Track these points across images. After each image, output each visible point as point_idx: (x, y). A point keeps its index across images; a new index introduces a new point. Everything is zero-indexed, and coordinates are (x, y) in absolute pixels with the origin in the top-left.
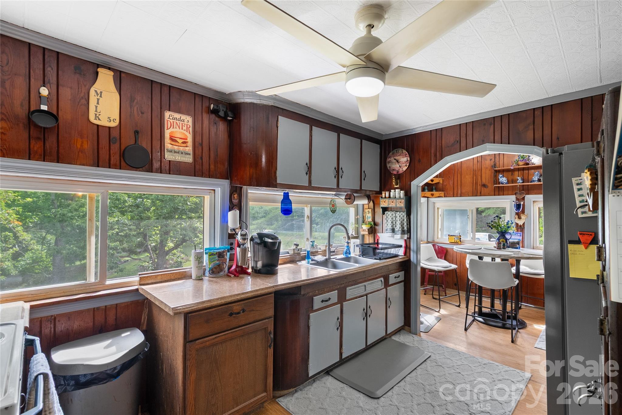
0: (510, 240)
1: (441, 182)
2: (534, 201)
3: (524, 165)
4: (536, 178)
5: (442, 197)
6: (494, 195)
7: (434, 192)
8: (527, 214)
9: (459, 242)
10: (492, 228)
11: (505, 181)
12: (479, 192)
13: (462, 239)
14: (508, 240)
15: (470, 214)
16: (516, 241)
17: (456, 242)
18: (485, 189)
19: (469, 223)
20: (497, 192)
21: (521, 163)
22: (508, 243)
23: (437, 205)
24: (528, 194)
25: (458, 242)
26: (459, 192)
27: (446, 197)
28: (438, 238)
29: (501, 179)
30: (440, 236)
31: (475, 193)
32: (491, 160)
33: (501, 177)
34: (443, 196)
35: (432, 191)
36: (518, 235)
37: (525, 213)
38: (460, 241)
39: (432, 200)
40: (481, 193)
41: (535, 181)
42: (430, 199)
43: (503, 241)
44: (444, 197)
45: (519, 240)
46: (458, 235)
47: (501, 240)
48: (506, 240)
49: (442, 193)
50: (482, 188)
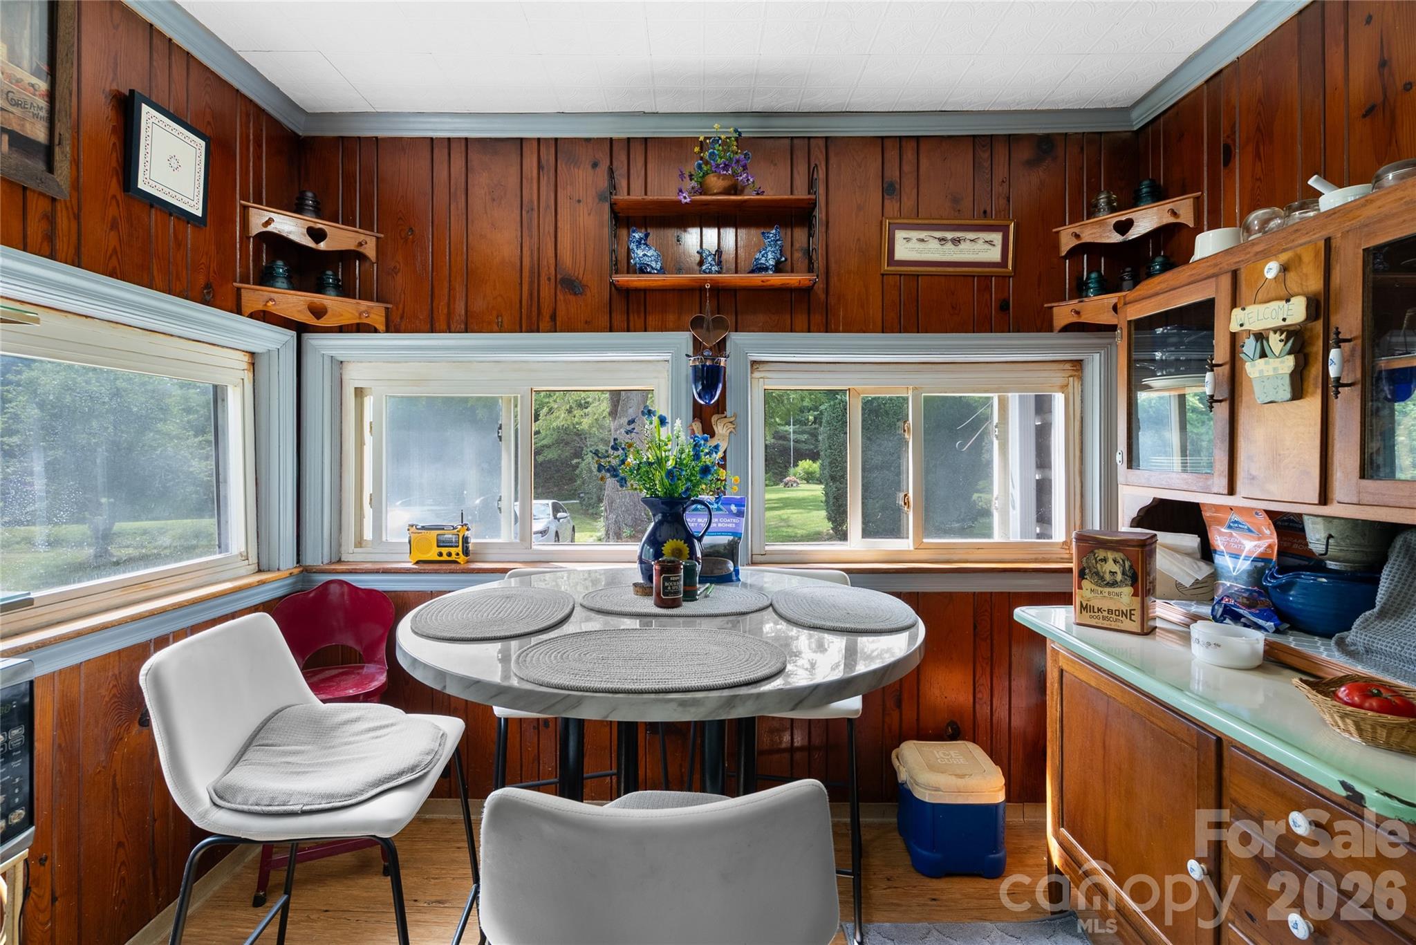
0: (707, 540)
1: (370, 250)
2: (754, 363)
3: (727, 191)
4: (770, 256)
5: (376, 331)
6: (611, 331)
7: (330, 300)
8: (735, 415)
9: (462, 559)
10: (623, 482)
11: (657, 262)
12: (546, 313)
13: (472, 541)
14: (700, 539)
15: (506, 418)
16: (724, 540)
17: (445, 558)
18: (572, 298)
19: (504, 463)
20: (619, 318)
21: (715, 182)
22: (699, 555)
23: (355, 376)
24: (736, 331)
25: (454, 557)
26: (460, 308)
27: (398, 331)
28: (360, 543)
29: (640, 253)
30: (368, 535)
31: (529, 317)
32: (595, 165)
33: (639, 242)
34: (381, 327)
35: (320, 288)
36: (730, 511)
37: (728, 412)
38: (466, 552)
39: (323, 345)
40: (553, 317)
41: (766, 269)
42: (314, 341)
43: (677, 553)
44: (387, 331)
45: (734, 534)
46: (457, 523)
47: (667, 548)
48: (689, 538)
49: (375, 312)
50: (560, 297)
